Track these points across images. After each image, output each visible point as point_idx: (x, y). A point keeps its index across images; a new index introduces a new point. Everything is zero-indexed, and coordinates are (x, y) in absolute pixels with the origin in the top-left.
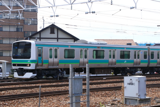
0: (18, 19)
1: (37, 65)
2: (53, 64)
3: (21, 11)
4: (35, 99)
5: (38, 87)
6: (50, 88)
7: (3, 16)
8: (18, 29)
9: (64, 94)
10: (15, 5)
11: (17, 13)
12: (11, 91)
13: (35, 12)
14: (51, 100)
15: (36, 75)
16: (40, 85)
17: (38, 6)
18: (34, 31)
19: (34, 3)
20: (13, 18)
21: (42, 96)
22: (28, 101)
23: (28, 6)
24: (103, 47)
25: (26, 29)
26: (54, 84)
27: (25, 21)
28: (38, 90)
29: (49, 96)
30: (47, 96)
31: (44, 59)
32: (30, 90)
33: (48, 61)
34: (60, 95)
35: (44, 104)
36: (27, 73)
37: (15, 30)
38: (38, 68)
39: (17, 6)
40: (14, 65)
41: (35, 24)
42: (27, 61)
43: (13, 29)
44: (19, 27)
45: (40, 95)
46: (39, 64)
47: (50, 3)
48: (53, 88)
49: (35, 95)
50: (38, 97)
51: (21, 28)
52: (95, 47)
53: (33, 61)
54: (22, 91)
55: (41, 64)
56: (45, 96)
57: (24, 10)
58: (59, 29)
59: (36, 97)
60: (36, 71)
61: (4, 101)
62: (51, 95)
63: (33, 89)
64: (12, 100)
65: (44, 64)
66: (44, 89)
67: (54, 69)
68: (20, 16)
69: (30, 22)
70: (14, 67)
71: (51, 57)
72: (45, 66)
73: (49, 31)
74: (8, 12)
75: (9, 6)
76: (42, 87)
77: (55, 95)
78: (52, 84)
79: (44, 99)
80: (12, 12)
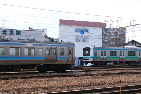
0: (116, 38)
1: (93, 59)
2: (103, 59)
3: (118, 35)
4: (125, 75)
5: (126, 69)
6: (132, 70)
7: (110, 37)
8: (116, 43)
9: (139, 73)
10: (115, 32)
11: (116, 35)
12: (113, 71)
13: (125, 34)
14: (133, 76)
15: (93, 64)
16: (127, 69)
17: (126, 32)
18: (124, 43)
19: (124, 31)
20: (114, 38)
21: (128, 74)
22: (121, 76)
23: (121, 32)
24: (134, 50)
25: (120, 43)
26: (134, 68)
27: (120, 39)
28: (126, 71)
29: (132, 74)
30: (131, 74)
31: (97, 56)
32: (122, 71)
33: (100, 57)
34: (137, 73)
35: (129, 78)
36: (89, 63)
37: (115, 43)
38: (94, 61)
39: (116, 32)
40: (84, 59)
41: (124, 40)
42: (88, 57)
43: (114, 43)
44: (117, 42)
45: (127, 74)
46: (95, 59)
47: (132, 30)
48: (133, 70)
49: (125, 73)
50: (126, 74)
51: (118, 42)
52: (129, 50)
53: (91, 57)
54: (119, 71)
55: (96, 59)
56: (130, 74)
57: (119, 34)
58: (136, 42)
59: (125, 74)
60: (93, 63)
61: (111, 75)
62: (133, 74)
63: (123, 71)
64: (114, 75)
65: (98, 59)
66: (129, 70)
67: (104, 62)
68: (118, 37)
69: (122, 39)
70: (84, 60)
71: (102, 55)
72: (98, 60)
73: (131, 43)
74: (112, 35)
75: (113, 33)
76: (128, 69)
77: (134, 74)
78: (133, 68)
79: (129, 75)
80: (114, 35)
